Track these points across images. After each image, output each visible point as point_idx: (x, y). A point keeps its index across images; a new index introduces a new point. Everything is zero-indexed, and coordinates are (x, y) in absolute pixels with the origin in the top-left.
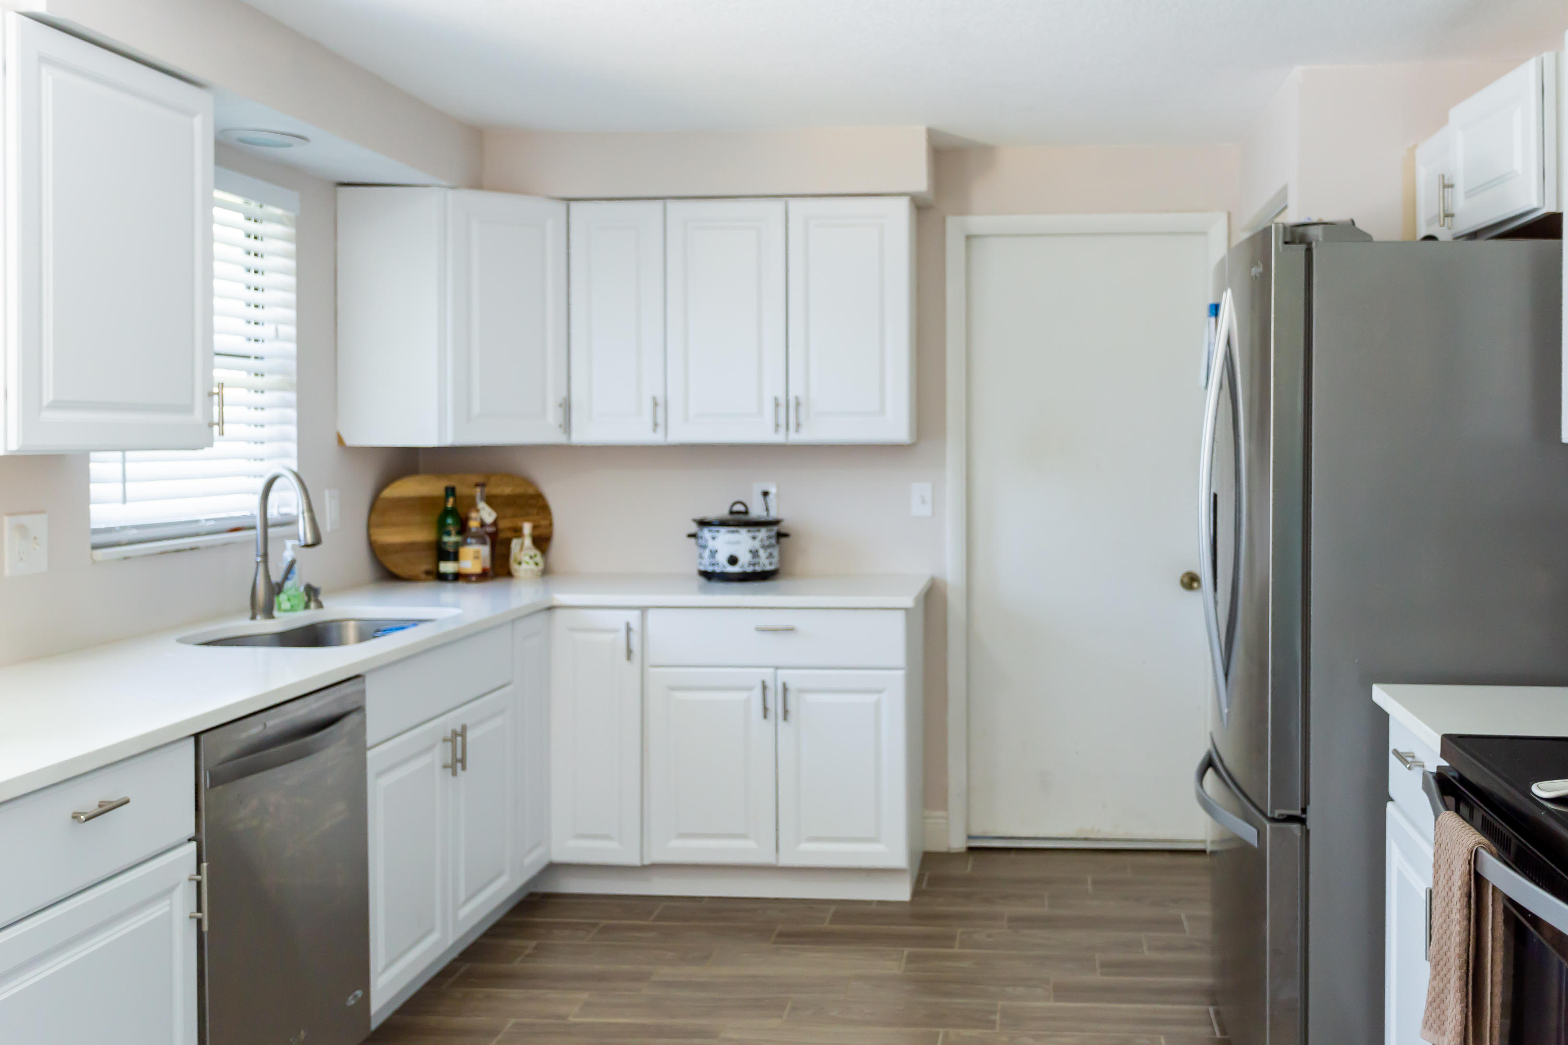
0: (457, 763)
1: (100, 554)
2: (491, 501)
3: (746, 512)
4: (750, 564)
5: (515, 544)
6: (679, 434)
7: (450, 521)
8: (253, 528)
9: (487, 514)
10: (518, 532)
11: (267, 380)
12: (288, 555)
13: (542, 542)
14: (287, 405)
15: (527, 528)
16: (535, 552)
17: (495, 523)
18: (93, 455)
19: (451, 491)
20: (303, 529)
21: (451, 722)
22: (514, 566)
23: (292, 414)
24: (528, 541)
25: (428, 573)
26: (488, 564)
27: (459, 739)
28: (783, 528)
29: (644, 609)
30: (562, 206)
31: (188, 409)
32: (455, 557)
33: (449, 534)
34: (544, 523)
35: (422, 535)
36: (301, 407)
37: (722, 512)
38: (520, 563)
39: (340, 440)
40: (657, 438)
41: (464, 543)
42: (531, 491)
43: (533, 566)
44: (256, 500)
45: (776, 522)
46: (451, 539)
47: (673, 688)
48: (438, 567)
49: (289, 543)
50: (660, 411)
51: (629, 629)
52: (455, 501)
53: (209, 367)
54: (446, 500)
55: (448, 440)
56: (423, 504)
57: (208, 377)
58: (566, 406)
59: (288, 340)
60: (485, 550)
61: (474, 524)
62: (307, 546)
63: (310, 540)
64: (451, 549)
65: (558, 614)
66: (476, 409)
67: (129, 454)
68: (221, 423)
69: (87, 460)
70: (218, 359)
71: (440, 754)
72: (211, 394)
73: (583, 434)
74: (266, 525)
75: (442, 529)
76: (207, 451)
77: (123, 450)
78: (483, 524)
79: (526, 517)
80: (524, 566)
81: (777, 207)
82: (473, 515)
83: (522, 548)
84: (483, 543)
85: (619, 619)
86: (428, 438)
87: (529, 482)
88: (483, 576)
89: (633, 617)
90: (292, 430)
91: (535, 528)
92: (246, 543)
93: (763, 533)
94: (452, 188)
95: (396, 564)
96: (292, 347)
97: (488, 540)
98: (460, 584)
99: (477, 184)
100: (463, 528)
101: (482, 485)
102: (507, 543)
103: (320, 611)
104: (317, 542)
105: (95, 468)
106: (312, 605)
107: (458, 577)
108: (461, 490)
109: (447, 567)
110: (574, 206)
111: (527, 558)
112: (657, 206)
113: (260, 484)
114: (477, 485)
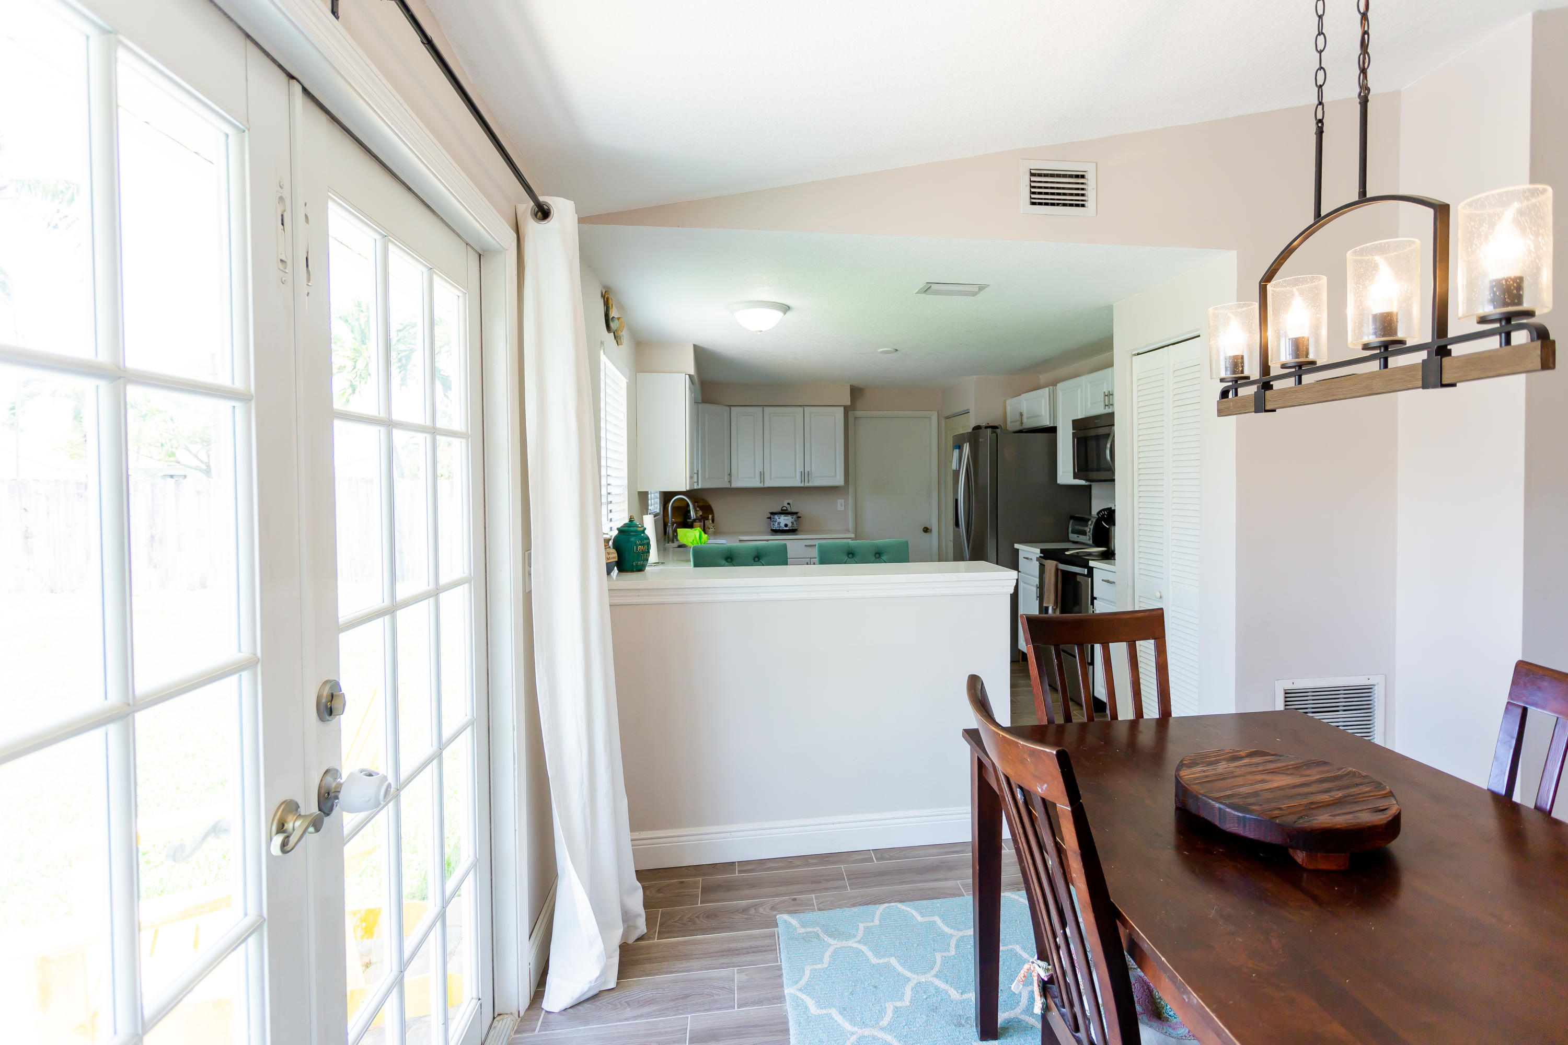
3: (787, 510)
4: (791, 527)
5: (707, 522)
6: (768, 484)
15: (710, 517)
24: (710, 521)
28: (799, 515)
30: (728, 408)
37: (779, 510)
40: (761, 485)
42: (708, 504)
45: (796, 513)
58: (730, 476)
66: (707, 476)
73: (737, 484)
81: (801, 409)
83: (709, 524)
87: (707, 502)
91: (712, 517)
93: (795, 516)
99: (704, 401)
110: (733, 408)
111: (712, 527)
112: (760, 408)
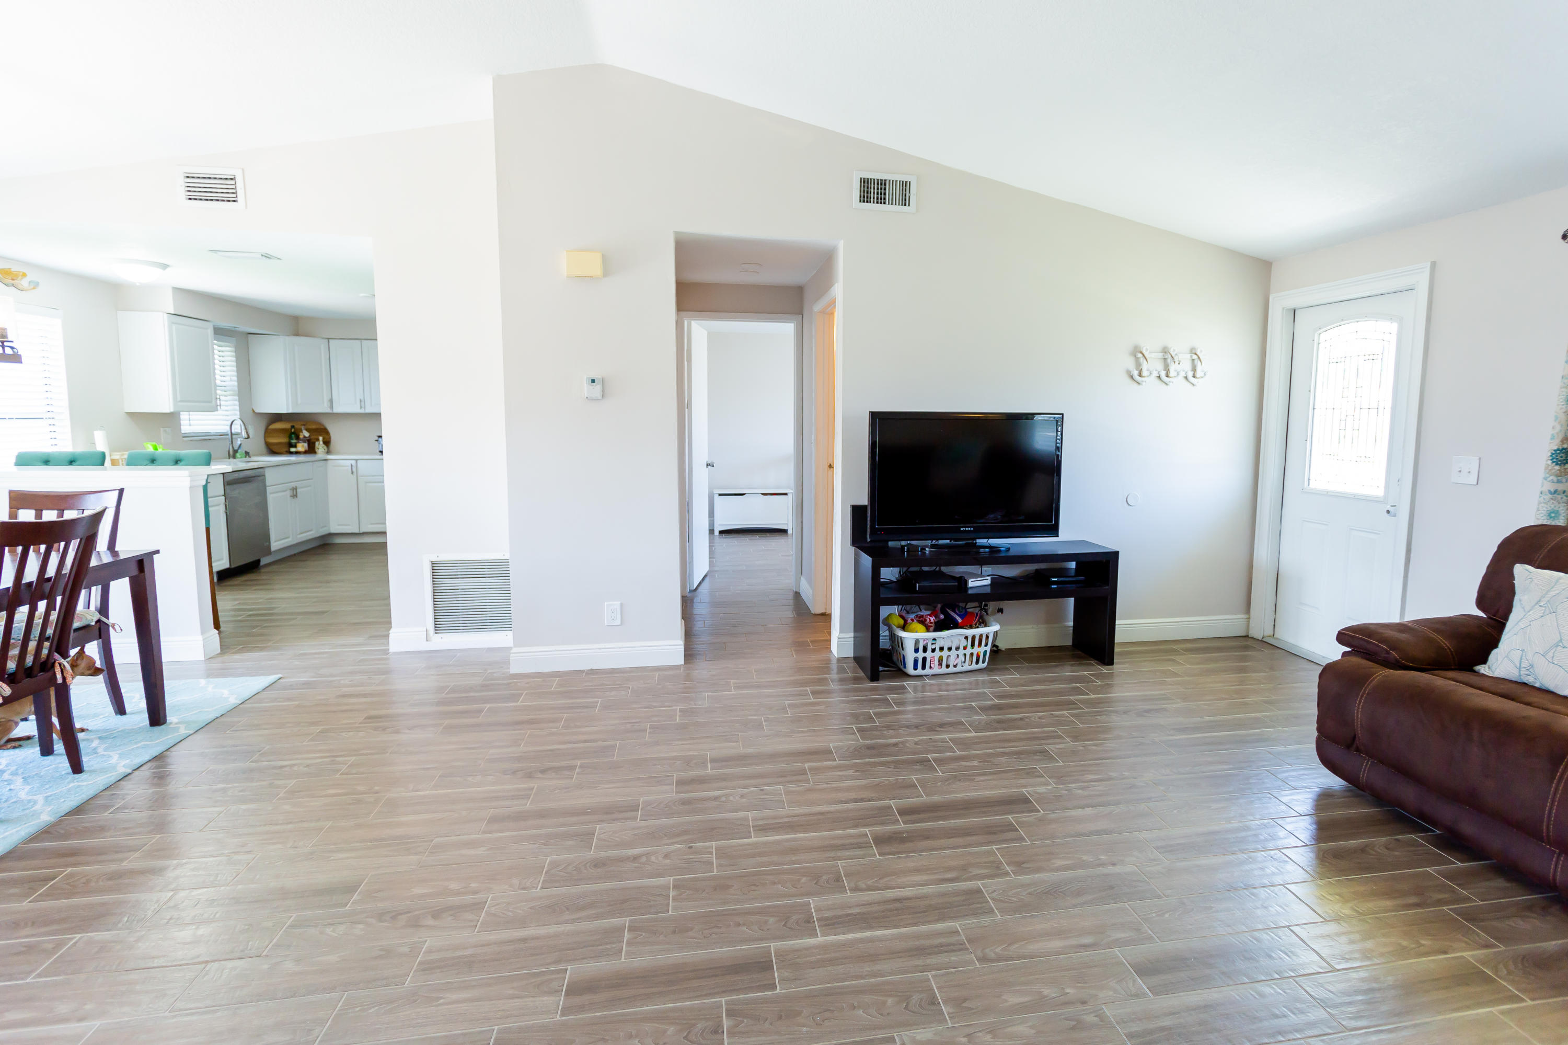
0: (294, 496)
1: (185, 439)
2: (307, 430)
5: (317, 443)
6: (369, 410)
7: (293, 436)
8: (228, 435)
9: (307, 434)
10: (318, 440)
11: (228, 393)
12: (239, 442)
13: (327, 443)
14: (235, 400)
15: (321, 438)
16: (323, 445)
17: (309, 436)
18: (181, 413)
19: (293, 427)
20: (244, 434)
21: (293, 485)
22: (317, 450)
23: (237, 403)
24: (321, 443)
25: (286, 451)
26: (307, 448)
27: (295, 491)
29: (357, 460)
30: (326, 341)
31: (211, 402)
32: (295, 446)
33: (293, 439)
34: (327, 437)
35: (284, 440)
36: (240, 401)
38: (318, 449)
39: (254, 411)
40: (362, 411)
41: (299, 443)
42: (322, 427)
43: (323, 450)
44: (228, 428)
46: (294, 441)
47: (367, 482)
48: (289, 449)
49: (239, 439)
50: (363, 403)
51: (352, 466)
52: (295, 430)
53: (216, 390)
54: (291, 430)
55: (290, 411)
56: (283, 431)
57: (216, 394)
58: (331, 401)
59: (235, 381)
60: (306, 445)
61: (301, 437)
62: (245, 438)
63: (246, 437)
64: (294, 444)
65: (329, 462)
66: (299, 401)
67: (191, 413)
68: (220, 406)
69: (179, 414)
70: (218, 388)
71: (289, 493)
72: (217, 398)
73: (338, 409)
74: (232, 434)
75: (290, 438)
76: (216, 413)
77: (189, 412)
78: (305, 437)
79: (321, 435)
80: (320, 450)
82: (301, 434)
83: (319, 444)
84: (305, 442)
85: (348, 463)
86: (283, 410)
87: (321, 424)
88: (305, 452)
89: (353, 462)
90: (237, 408)
91: (324, 439)
92: (225, 439)
94: (288, 336)
95: (275, 449)
96: (236, 383)
97: (307, 442)
98: (298, 455)
99: (297, 334)
100: (298, 438)
101: (304, 425)
102: (314, 444)
103: (250, 459)
104: (248, 437)
105: (182, 417)
106: (247, 457)
107: (297, 453)
108: (296, 426)
109: (293, 450)
110: (330, 340)
111: (321, 447)
112: (358, 342)
113: (229, 423)
114: (302, 425)
